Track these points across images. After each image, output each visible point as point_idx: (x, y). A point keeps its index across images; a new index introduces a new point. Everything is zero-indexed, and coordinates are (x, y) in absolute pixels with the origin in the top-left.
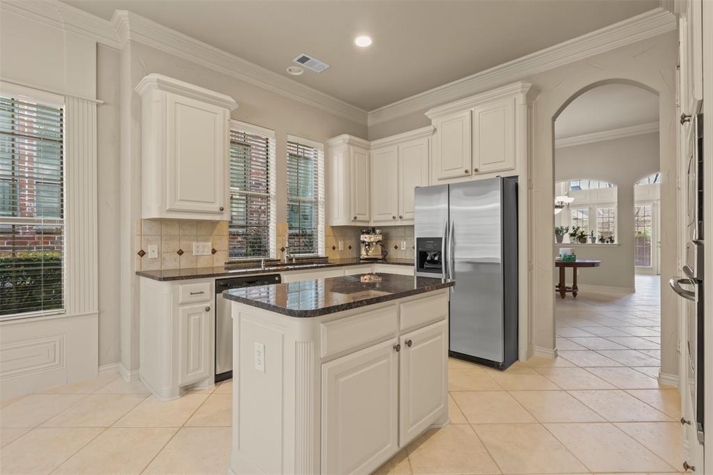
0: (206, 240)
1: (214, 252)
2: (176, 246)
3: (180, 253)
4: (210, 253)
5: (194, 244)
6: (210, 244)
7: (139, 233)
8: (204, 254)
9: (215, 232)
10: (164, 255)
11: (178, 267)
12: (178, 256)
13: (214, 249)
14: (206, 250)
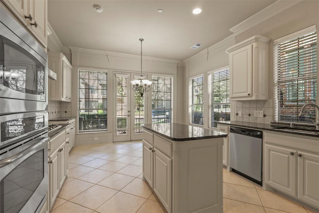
0: (261, 110)
1: (265, 116)
2: (248, 112)
3: (250, 115)
4: (262, 116)
5: (255, 111)
6: (262, 112)
7: (236, 107)
8: (260, 116)
9: (266, 106)
10: (244, 116)
11: (248, 121)
12: (249, 116)
13: (265, 115)
14: (261, 114)
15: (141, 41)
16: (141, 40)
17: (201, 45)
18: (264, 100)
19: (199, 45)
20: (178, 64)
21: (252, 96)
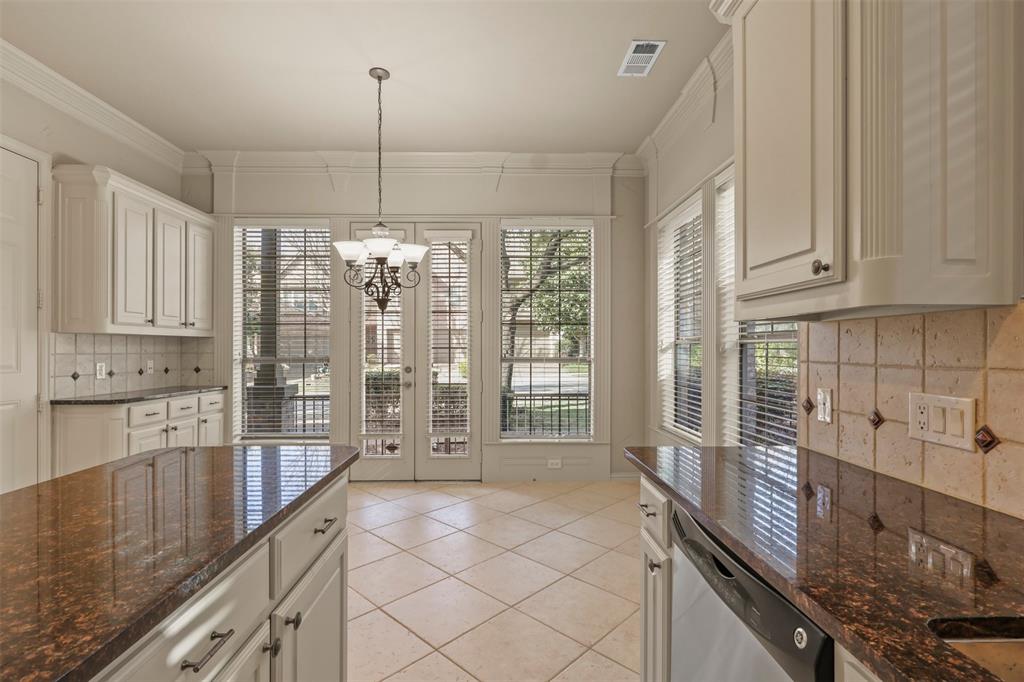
0: (955, 389)
1: (986, 441)
3: (878, 421)
4: (968, 443)
5: (912, 396)
6: (966, 403)
7: (804, 356)
8: (946, 440)
9: (995, 357)
10: (845, 419)
11: (870, 467)
12: (870, 428)
13: (986, 430)
14: (953, 427)
15: (380, 79)
16: (380, 75)
17: (661, 45)
18: (983, 310)
19: (651, 49)
20: (614, 168)
21: (846, 278)
